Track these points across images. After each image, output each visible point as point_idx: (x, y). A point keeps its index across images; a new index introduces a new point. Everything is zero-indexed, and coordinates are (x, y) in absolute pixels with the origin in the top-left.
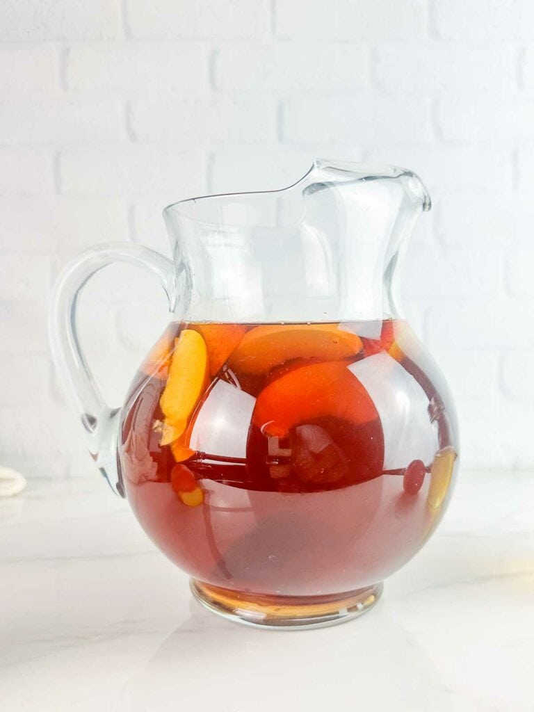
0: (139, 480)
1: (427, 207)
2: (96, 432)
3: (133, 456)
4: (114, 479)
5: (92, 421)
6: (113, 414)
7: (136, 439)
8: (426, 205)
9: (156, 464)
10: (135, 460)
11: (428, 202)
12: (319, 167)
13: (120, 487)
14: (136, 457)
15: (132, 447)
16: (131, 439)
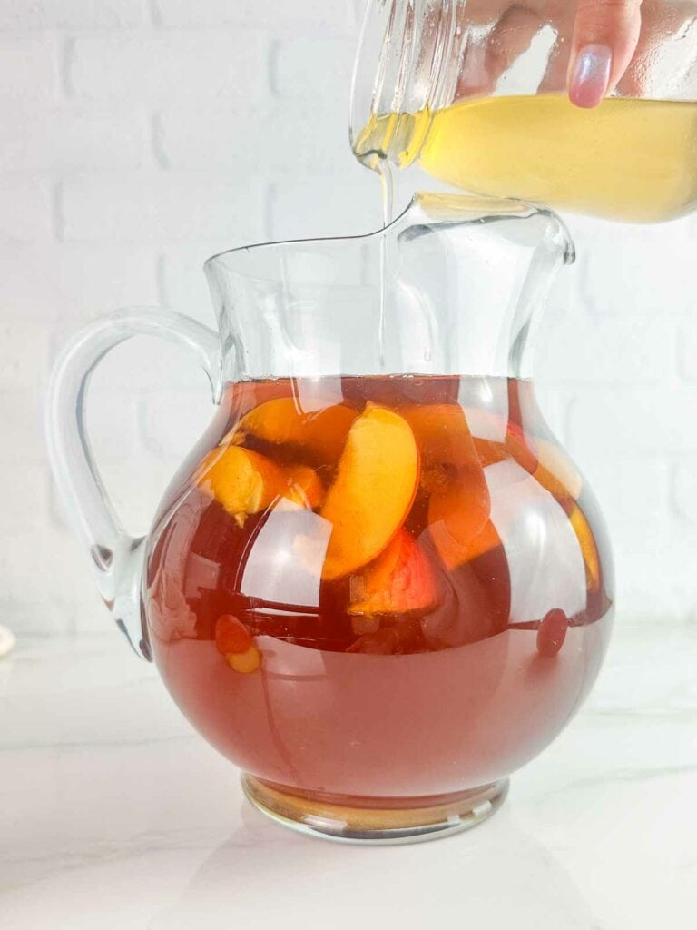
0: (171, 637)
1: (570, 258)
2: (111, 570)
4: (137, 636)
5: (106, 555)
6: (135, 545)
8: (569, 256)
9: (194, 615)
11: (571, 251)
12: (419, 204)
13: (144, 646)
15: (161, 591)
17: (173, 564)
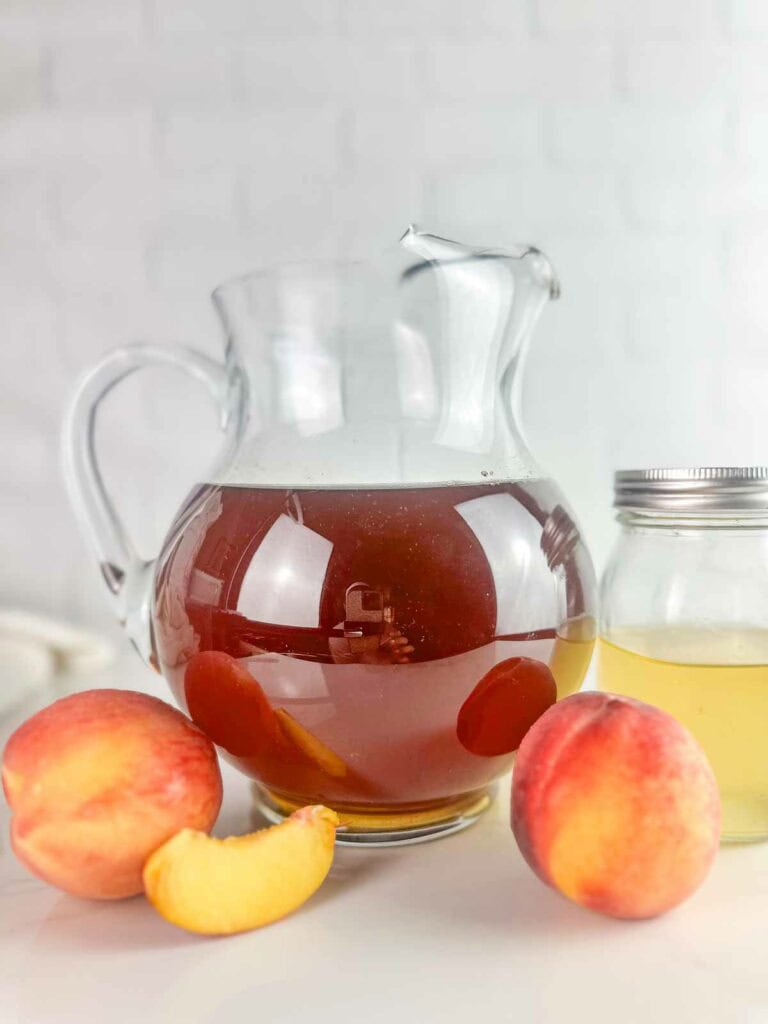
1: (555, 295)
2: (125, 589)
3: (167, 624)
4: (146, 651)
5: (118, 575)
6: (147, 565)
7: (171, 598)
8: (554, 292)
9: (198, 636)
10: (170, 630)
11: (555, 288)
12: (415, 233)
13: (154, 660)
14: (171, 625)
16: (164, 596)
17: (177, 581)
